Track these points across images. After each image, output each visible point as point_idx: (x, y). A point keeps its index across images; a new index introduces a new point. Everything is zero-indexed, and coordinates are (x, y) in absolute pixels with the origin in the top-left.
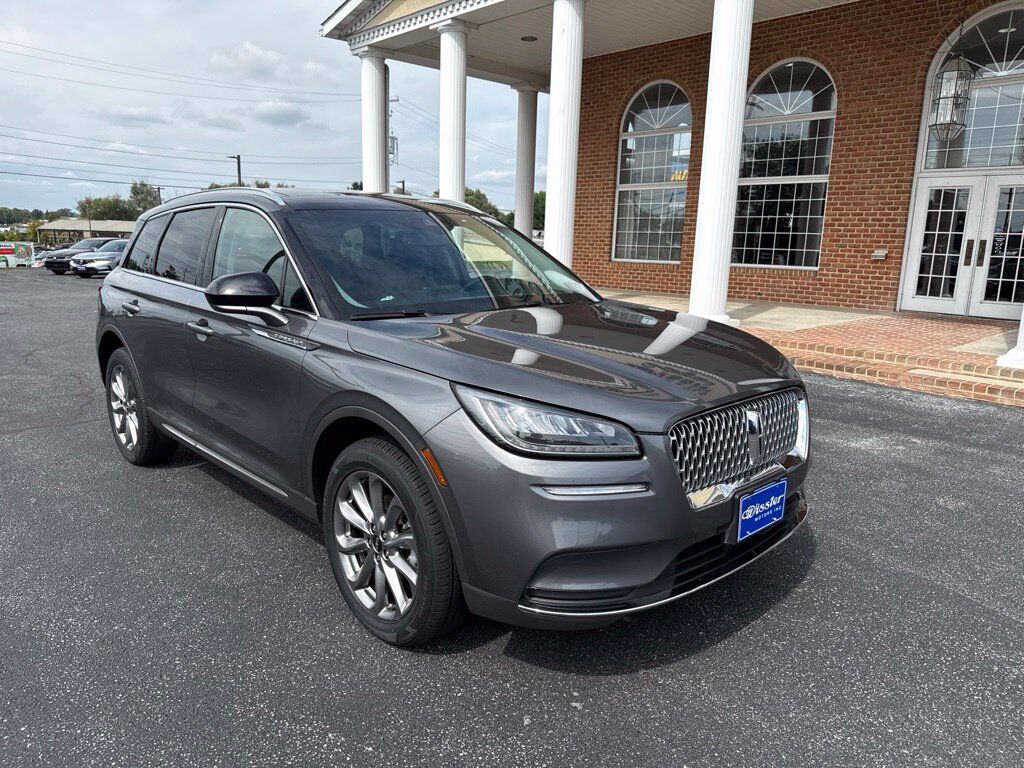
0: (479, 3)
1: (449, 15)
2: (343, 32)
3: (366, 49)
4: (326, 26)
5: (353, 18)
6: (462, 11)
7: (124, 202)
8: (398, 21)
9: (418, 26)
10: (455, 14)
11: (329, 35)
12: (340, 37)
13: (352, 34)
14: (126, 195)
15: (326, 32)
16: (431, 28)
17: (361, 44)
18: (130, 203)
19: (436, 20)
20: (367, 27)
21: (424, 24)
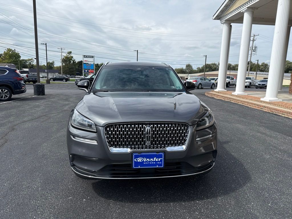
0: (255, 1)
1: (246, 7)
2: (218, 18)
3: (224, 21)
4: (214, 16)
5: (221, 13)
6: (250, 5)
7: (184, 69)
8: (232, 12)
9: (238, 12)
10: (248, 6)
11: (215, 19)
12: (218, 19)
13: (221, 18)
14: (184, 67)
15: (214, 19)
16: (241, 12)
17: (223, 20)
18: (185, 69)
19: (243, 9)
20: (225, 15)
21: (239, 11)
